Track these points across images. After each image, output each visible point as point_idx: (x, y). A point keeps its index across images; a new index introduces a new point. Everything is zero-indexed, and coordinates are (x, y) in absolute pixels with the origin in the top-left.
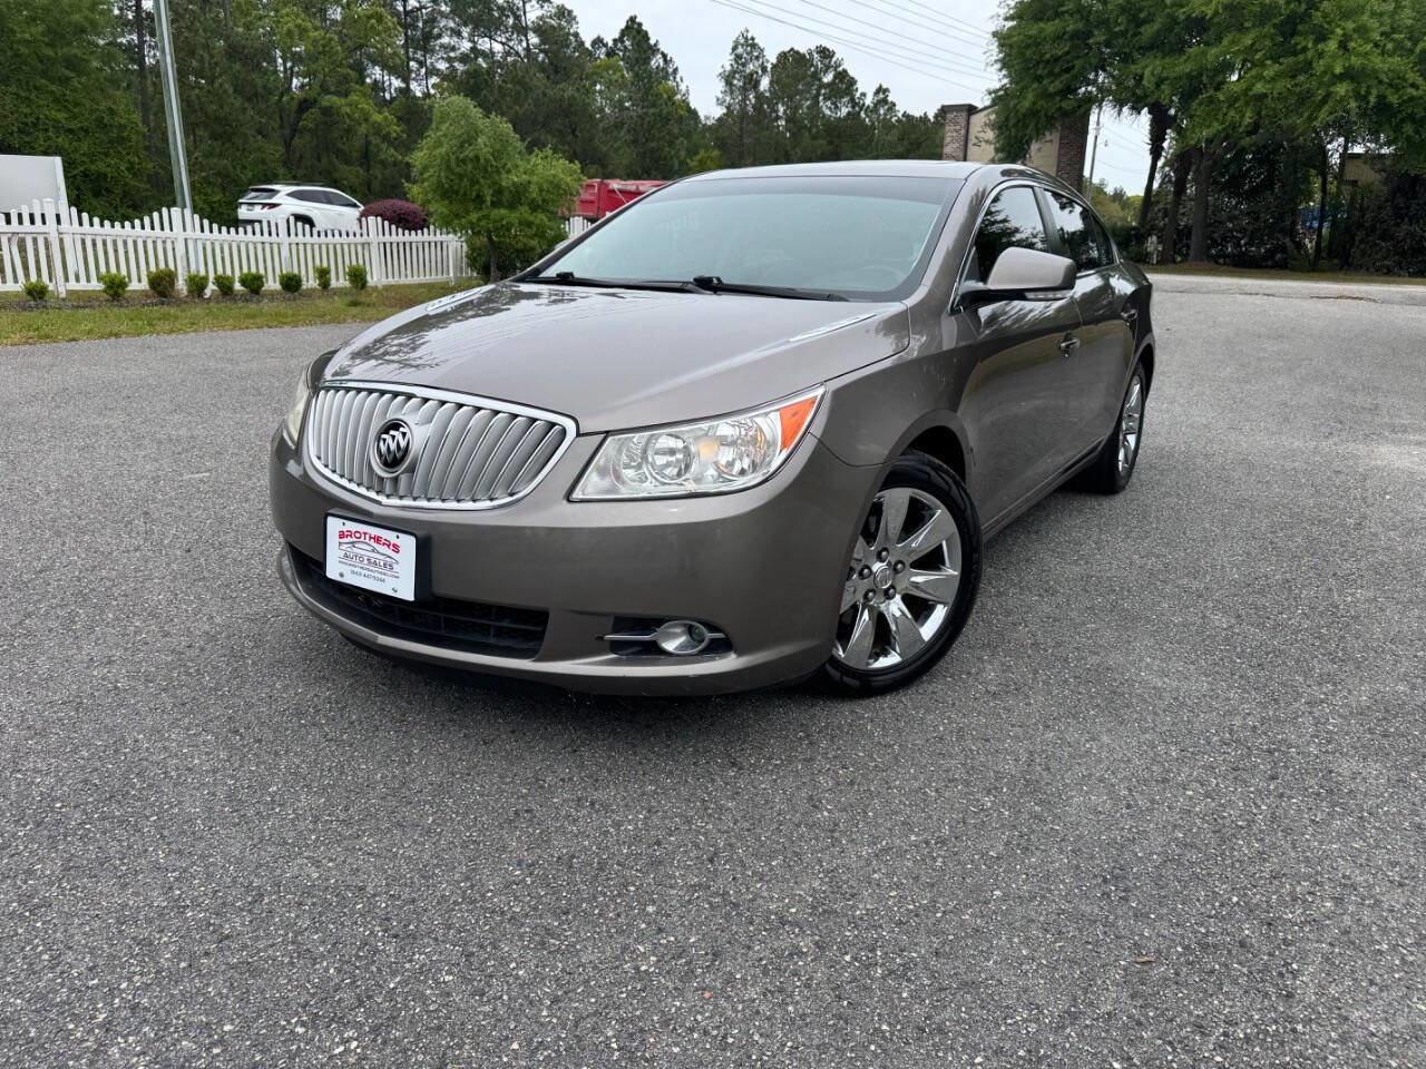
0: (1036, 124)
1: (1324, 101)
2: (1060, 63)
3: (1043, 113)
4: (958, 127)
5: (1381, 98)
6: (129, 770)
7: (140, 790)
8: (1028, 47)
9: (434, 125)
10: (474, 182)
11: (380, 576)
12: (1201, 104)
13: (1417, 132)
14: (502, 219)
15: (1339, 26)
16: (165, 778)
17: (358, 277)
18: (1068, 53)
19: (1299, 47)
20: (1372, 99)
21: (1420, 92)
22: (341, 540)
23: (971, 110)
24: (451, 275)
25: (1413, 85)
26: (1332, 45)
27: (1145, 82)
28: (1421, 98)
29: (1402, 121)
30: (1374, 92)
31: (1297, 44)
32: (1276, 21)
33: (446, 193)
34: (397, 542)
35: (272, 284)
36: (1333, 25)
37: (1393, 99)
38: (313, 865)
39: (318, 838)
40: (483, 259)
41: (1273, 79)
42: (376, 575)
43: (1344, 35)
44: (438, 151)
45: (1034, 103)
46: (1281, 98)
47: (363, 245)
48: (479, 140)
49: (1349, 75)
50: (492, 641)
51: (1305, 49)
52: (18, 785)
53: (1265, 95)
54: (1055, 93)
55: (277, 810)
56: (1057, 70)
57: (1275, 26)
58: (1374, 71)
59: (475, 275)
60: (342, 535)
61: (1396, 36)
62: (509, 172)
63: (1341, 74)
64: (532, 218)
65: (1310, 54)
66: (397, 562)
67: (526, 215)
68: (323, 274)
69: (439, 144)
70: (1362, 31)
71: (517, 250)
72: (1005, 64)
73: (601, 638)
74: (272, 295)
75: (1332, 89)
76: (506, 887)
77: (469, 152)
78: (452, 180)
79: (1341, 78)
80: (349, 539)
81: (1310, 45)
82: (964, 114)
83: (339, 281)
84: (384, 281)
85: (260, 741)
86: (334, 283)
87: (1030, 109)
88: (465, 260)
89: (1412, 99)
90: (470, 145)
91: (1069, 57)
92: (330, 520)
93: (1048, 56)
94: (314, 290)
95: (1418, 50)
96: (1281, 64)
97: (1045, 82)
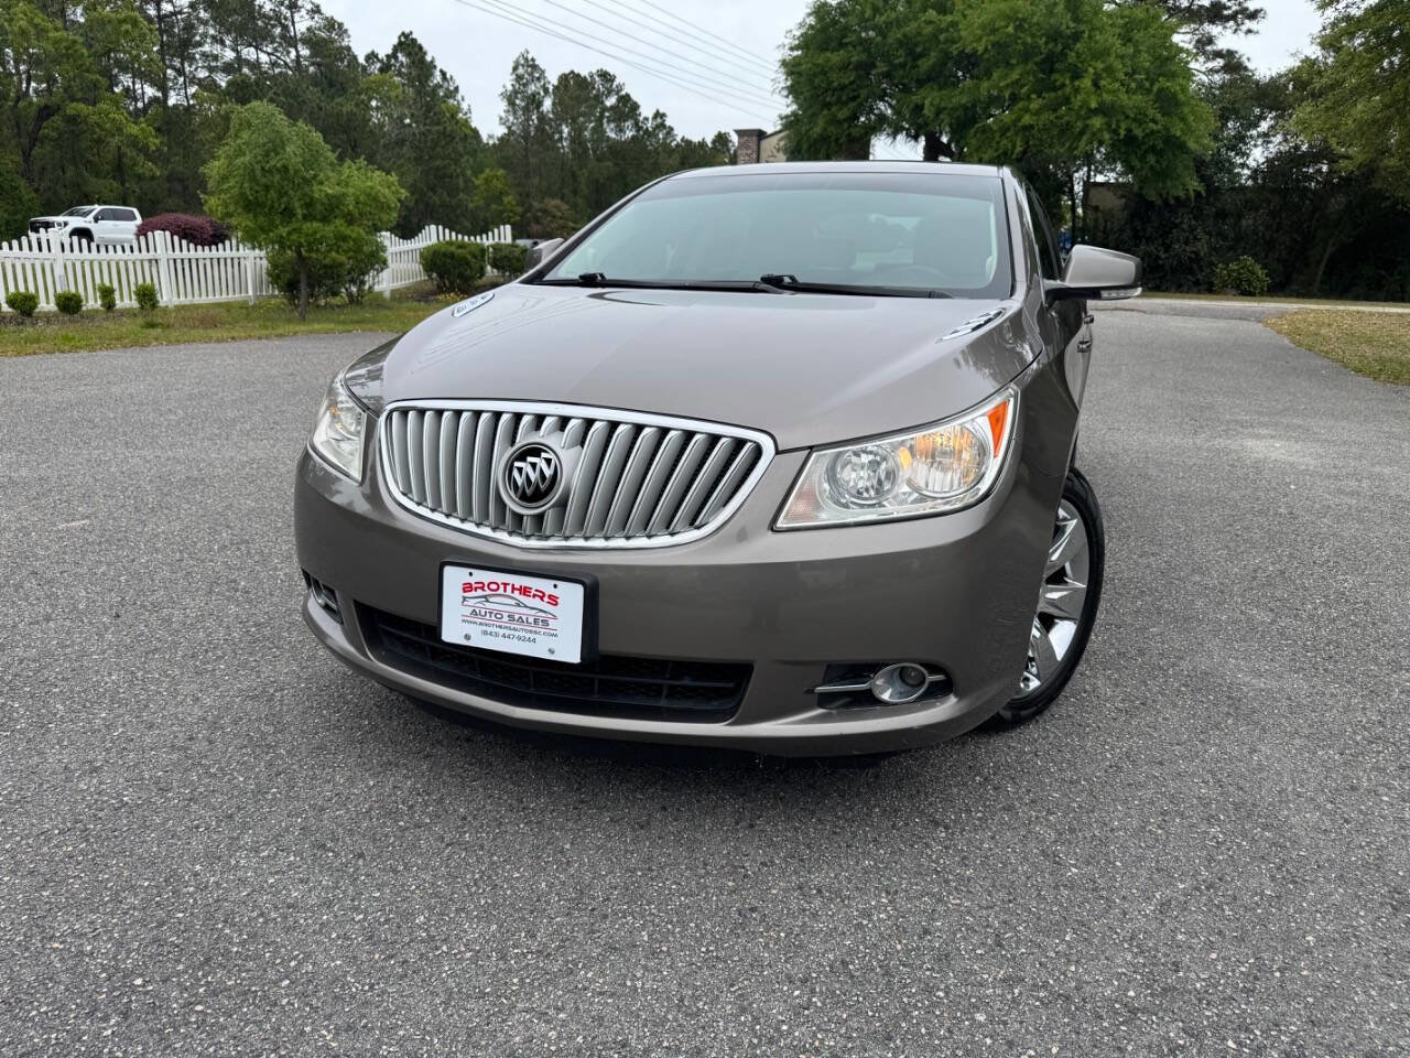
0: (828, 149)
1: (1082, 133)
2: (847, 91)
3: (833, 138)
4: (749, 152)
5: (1129, 131)
6: (210, 917)
7: (243, 943)
8: (815, 75)
9: (232, 131)
10: (284, 194)
11: (528, 635)
12: (976, 132)
13: (1157, 162)
14: (315, 233)
15: (1090, 65)
16: (266, 922)
17: (147, 296)
18: (852, 83)
19: (1058, 83)
20: (1123, 132)
21: (1159, 127)
22: (467, 595)
23: (761, 135)
24: (250, 293)
25: (1154, 121)
26: (1087, 83)
27: (926, 111)
28: (1159, 132)
29: (1146, 152)
30: (1123, 126)
31: (1056, 81)
32: (1037, 59)
33: (250, 206)
34: (554, 592)
35: (47, 305)
36: (1086, 64)
37: (1138, 132)
38: (539, 1019)
39: (522, 980)
40: (288, 275)
41: (1037, 113)
42: (522, 634)
43: (1095, 74)
44: (238, 161)
45: (825, 129)
46: (1046, 129)
47: (150, 261)
48: (288, 149)
49: (1102, 110)
50: (663, 703)
51: (1063, 85)
52: (62, 960)
53: (1032, 127)
54: (844, 120)
55: (445, 948)
56: (844, 98)
57: (1036, 64)
58: (1122, 107)
59: (277, 292)
60: (468, 588)
61: (1137, 76)
62: (321, 183)
63: (1096, 109)
64: (348, 232)
65: (1068, 90)
66: (555, 617)
67: (342, 229)
68: (107, 294)
69: (240, 152)
70: (1109, 70)
71: (325, 266)
72: (793, 90)
73: (812, 691)
74: (48, 318)
75: (1088, 122)
76: (797, 1014)
77: (275, 162)
78: (257, 192)
79: (1095, 112)
80: (480, 592)
81: (1067, 82)
82: (755, 139)
83: (126, 301)
84: (176, 301)
85: (361, 856)
86: (119, 304)
87: (821, 135)
88: (264, 276)
89: (1152, 132)
90: (277, 154)
91: (855, 86)
92: (448, 570)
93: (835, 84)
94: (97, 311)
95: (1155, 89)
96: (1044, 98)
97: (833, 109)
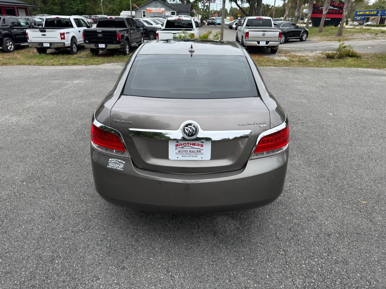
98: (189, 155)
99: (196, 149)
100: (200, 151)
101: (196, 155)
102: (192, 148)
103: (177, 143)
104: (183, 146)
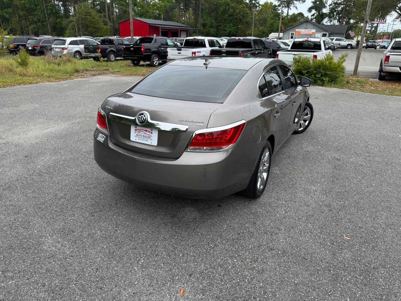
98: (143, 139)
99: (148, 135)
100: (150, 137)
101: (148, 140)
102: (145, 134)
103: (136, 128)
104: (139, 131)
